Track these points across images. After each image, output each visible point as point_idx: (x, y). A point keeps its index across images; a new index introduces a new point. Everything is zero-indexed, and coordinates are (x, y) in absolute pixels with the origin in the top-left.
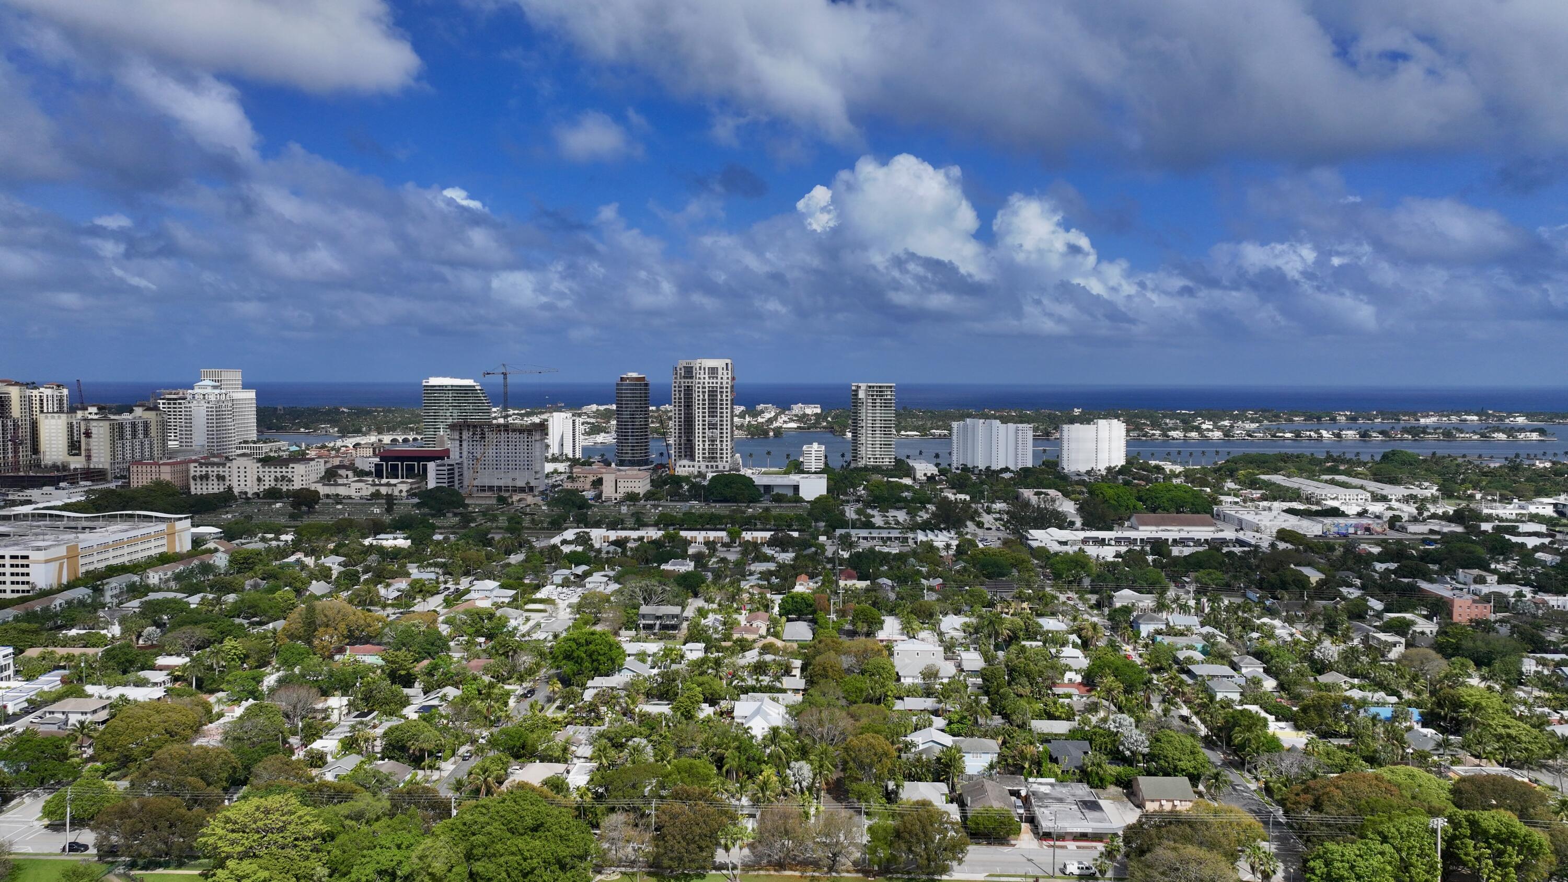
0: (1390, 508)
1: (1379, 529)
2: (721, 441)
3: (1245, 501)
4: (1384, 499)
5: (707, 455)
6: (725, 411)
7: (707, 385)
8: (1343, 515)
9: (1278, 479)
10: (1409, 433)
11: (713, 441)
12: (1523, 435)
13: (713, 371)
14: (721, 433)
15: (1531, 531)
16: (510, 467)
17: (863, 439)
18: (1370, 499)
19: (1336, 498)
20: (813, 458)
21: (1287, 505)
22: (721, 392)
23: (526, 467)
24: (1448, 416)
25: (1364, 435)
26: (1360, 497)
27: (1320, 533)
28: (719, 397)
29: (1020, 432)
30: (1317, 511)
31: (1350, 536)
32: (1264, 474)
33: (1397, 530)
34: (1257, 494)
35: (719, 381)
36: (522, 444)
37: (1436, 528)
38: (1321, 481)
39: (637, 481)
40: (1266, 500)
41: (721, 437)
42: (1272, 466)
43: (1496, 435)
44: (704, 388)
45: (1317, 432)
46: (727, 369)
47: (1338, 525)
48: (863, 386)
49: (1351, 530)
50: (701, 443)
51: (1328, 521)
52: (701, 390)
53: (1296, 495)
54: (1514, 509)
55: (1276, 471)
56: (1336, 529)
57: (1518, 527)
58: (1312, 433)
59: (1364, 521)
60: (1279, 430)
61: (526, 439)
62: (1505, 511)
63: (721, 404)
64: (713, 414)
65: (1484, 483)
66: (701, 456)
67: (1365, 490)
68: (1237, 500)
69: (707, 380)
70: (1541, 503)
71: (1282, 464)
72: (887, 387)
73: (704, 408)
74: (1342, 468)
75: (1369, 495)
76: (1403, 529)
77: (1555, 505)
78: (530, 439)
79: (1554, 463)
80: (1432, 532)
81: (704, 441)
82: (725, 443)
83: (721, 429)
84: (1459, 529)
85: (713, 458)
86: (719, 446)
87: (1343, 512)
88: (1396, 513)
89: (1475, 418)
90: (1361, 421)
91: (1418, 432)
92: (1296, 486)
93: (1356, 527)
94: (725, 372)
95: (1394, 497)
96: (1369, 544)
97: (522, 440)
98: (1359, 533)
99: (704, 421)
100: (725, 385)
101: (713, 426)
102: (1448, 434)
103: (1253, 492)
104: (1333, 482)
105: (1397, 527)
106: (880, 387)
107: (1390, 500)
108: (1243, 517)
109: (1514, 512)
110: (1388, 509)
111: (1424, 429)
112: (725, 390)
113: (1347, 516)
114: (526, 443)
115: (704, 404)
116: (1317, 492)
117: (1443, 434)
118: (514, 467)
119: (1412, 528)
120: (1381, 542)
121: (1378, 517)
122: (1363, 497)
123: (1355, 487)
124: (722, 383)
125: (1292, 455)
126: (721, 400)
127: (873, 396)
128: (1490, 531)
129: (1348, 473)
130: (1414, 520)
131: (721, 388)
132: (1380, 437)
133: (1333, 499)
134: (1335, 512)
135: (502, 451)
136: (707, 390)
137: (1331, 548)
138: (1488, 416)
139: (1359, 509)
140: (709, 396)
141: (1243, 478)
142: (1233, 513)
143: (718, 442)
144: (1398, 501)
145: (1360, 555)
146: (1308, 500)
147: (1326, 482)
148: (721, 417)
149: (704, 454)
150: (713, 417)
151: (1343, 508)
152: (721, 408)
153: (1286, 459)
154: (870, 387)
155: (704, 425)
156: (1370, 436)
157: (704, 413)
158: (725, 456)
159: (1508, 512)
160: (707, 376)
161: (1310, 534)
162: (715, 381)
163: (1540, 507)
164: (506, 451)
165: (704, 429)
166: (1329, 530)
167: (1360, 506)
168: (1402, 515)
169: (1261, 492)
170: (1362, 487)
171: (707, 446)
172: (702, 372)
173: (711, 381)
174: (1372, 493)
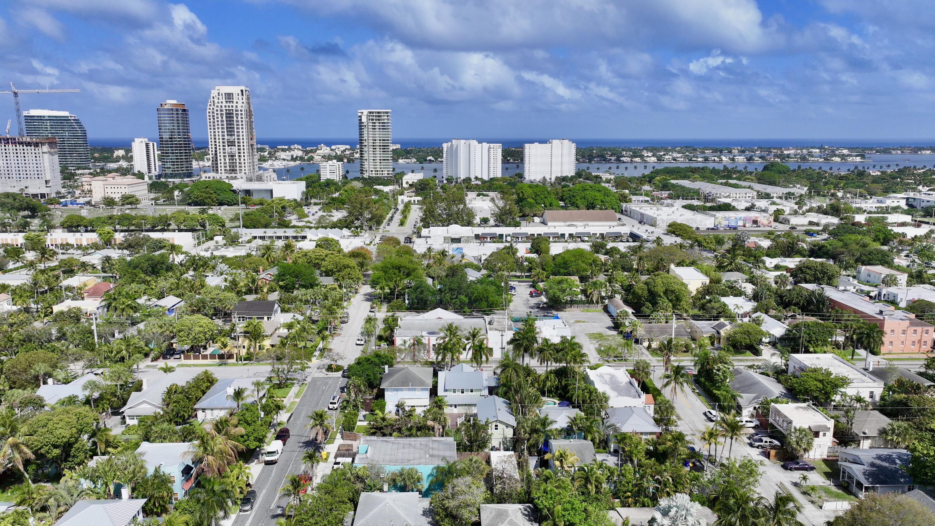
0: (773, 203)
1: (765, 222)
2: (239, 156)
3: (653, 200)
4: (768, 196)
5: (228, 168)
6: (241, 130)
7: (224, 108)
8: (733, 209)
9: (685, 183)
10: (778, 157)
11: (232, 156)
12: (851, 158)
13: (229, 96)
14: (239, 149)
15: (900, 221)
16: (21, 176)
17: (366, 156)
18: (756, 197)
19: (729, 196)
20: (328, 171)
21: (686, 202)
22: (237, 114)
23: (36, 176)
24: (801, 149)
25: (750, 159)
26: (748, 195)
27: (712, 226)
28: (235, 119)
29: (492, 150)
30: (711, 207)
31: (739, 229)
32: (674, 179)
33: (781, 223)
34: (665, 194)
35: (235, 104)
36: (30, 155)
37: (815, 220)
38: (718, 184)
39: (123, 187)
40: (671, 199)
41: (239, 153)
42: (683, 175)
43: (834, 159)
44: (221, 111)
45: (719, 157)
46: (242, 95)
47: (728, 219)
48: (366, 112)
49: (741, 223)
50: (222, 158)
51: (720, 215)
52: (219, 112)
53: (696, 194)
54: (873, 202)
55: (684, 177)
56: (726, 223)
57: (886, 218)
58: (716, 158)
59: (753, 215)
60: (694, 156)
61: (33, 151)
62: (866, 205)
63: (237, 125)
64: (230, 132)
65: (842, 185)
66: (223, 168)
67: (752, 189)
68: (649, 199)
69: (224, 104)
70: (896, 198)
71: (690, 174)
72: (384, 112)
73: (222, 128)
74: (734, 176)
75: (755, 193)
76: (786, 221)
77: (907, 199)
78: (37, 151)
79: (882, 172)
80: (811, 223)
81: (224, 156)
82: (242, 158)
83: (239, 146)
84: (835, 220)
85: (233, 170)
86: (238, 160)
87: (734, 207)
88: (780, 207)
89: (818, 150)
90: (747, 153)
91: (783, 157)
92: (697, 187)
93: (745, 220)
94: (240, 97)
95: (775, 195)
96: (757, 236)
97: (29, 151)
98: (747, 225)
99: (223, 139)
100: (239, 108)
101: (231, 144)
102: (803, 158)
103: (663, 192)
104: (726, 184)
105: (780, 220)
106: (379, 113)
107: (773, 198)
108: (645, 212)
109: (874, 205)
110: (771, 204)
111: (788, 156)
112: (239, 113)
113: (737, 210)
114: (34, 155)
115: (222, 125)
116: (714, 192)
117: (800, 158)
118: (25, 176)
119: (794, 221)
120: (769, 235)
121: (765, 211)
122: (751, 195)
123: (744, 187)
124: (236, 107)
125: (699, 168)
126: (237, 121)
127: (372, 120)
128: (863, 222)
129: (739, 179)
130: (795, 213)
131: (237, 111)
132: (760, 160)
133: (726, 197)
134: (727, 207)
135: (12, 162)
136: (224, 112)
137: (720, 242)
138: (825, 149)
139: (748, 205)
140: (226, 117)
141: (658, 183)
142: (638, 209)
143: (237, 157)
144: (780, 198)
145: (749, 249)
146: (706, 199)
147: (722, 184)
148: (238, 136)
149: (225, 167)
150: (231, 135)
151: (733, 204)
152: (238, 128)
153: (694, 170)
154: (370, 113)
155: (223, 142)
156: (754, 160)
157: (223, 132)
158: (243, 168)
159: (869, 205)
160: (224, 101)
161: (703, 227)
162: (231, 104)
163: (896, 201)
164: (16, 162)
165: (224, 146)
166: (720, 223)
167: (748, 202)
168: (785, 209)
169: (668, 192)
170: (749, 187)
171: (227, 161)
172: (220, 97)
173: (228, 104)
174: (758, 192)
